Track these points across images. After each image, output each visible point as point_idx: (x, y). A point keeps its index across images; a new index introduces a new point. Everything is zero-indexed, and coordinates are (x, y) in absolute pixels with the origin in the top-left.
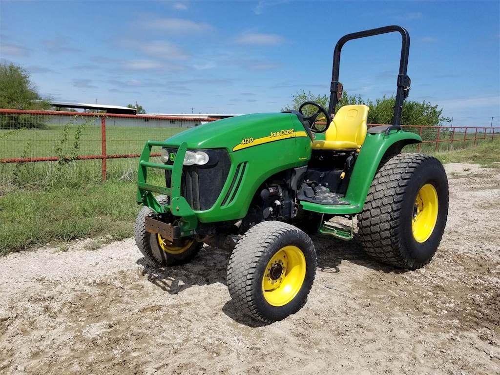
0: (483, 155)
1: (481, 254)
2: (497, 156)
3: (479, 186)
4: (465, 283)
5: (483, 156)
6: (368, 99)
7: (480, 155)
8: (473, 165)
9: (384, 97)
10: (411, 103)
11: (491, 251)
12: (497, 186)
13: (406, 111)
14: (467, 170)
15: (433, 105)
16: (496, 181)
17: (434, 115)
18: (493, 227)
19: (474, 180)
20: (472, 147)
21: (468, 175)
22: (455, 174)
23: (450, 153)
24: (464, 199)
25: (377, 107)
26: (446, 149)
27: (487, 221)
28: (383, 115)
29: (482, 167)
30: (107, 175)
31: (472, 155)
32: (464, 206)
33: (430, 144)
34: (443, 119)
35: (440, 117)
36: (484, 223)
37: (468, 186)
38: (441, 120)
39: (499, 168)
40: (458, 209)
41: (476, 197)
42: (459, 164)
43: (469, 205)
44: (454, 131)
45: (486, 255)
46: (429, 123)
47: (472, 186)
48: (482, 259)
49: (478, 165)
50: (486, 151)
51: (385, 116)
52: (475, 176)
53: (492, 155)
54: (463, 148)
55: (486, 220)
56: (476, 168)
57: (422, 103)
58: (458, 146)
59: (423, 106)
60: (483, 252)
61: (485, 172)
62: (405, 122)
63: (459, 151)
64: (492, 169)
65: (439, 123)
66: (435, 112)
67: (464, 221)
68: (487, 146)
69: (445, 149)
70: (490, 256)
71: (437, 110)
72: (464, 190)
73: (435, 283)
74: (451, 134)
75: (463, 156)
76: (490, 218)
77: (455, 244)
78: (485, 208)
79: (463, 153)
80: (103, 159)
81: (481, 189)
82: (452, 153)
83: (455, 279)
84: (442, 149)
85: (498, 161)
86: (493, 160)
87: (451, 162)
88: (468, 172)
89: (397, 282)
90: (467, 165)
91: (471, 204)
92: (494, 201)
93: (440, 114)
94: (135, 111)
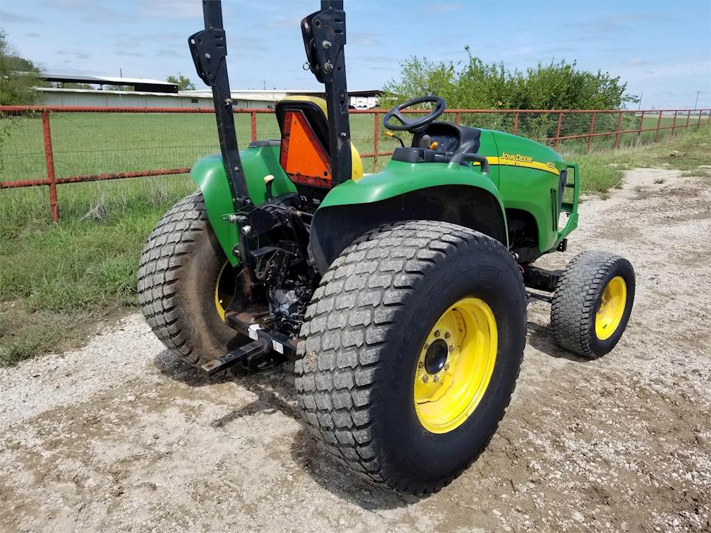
0: (684, 153)
1: (684, 386)
2: (705, 155)
3: (678, 214)
4: (652, 478)
5: (685, 155)
6: (517, 69)
7: (680, 153)
8: (669, 172)
9: (539, 65)
10: (580, 73)
11: (700, 375)
12: (706, 213)
13: (573, 87)
14: (661, 182)
15: (613, 77)
16: (704, 202)
17: (614, 93)
18: (702, 309)
19: (670, 201)
20: (668, 140)
21: (662, 191)
22: (642, 190)
23: (635, 150)
24: (654, 243)
25: (529, 82)
26: (630, 144)
27: (692, 295)
28: (538, 94)
29: (684, 176)
30: (60, 214)
31: (667, 154)
32: (654, 259)
33: (607, 137)
34: (628, 98)
35: (622, 96)
36: (688, 299)
37: (662, 215)
38: (624, 100)
39: (708, 176)
40: (644, 266)
41: (674, 238)
42: (649, 169)
43: (662, 257)
44: (642, 117)
45: (692, 387)
46: (606, 104)
47: (668, 214)
48: (685, 398)
49: (677, 172)
50: (689, 147)
51: (540, 94)
52: (673, 193)
53: (697, 153)
54: (655, 141)
55: (691, 291)
56: (673, 177)
57: (596, 74)
58: (648, 138)
59: (598, 77)
60: (686, 379)
61: (688, 185)
62: (571, 103)
63: (649, 147)
64: (698, 179)
65: (622, 103)
66: (615, 88)
67: (653, 295)
68: (690, 138)
69: (628, 144)
70: (699, 390)
71: (620, 84)
72: (653, 223)
73: (592, 479)
74: (639, 121)
75: (655, 155)
76: (697, 288)
77: (636, 357)
78: (688, 263)
79: (655, 151)
80: (49, 184)
81: (682, 219)
82: (639, 151)
83: (632, 465)
84: (625, 145)
85: (706, 163)
86: (699, 161)
87: (637, 166)
88: (662, 186)
89: (514, 482)
90: (661, 172)
91: (666, 255)
92: (703, 247)
93: (623, 90)
94: (177, 86)
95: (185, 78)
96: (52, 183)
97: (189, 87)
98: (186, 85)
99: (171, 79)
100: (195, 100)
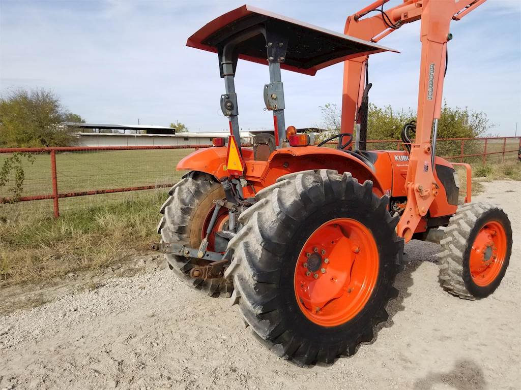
94: (174, 130)
95: (182, 124)
96: (57, 197)
97: (184, 130)
98: (182, 128)
99: (172, 125)
100: (186, 138)
